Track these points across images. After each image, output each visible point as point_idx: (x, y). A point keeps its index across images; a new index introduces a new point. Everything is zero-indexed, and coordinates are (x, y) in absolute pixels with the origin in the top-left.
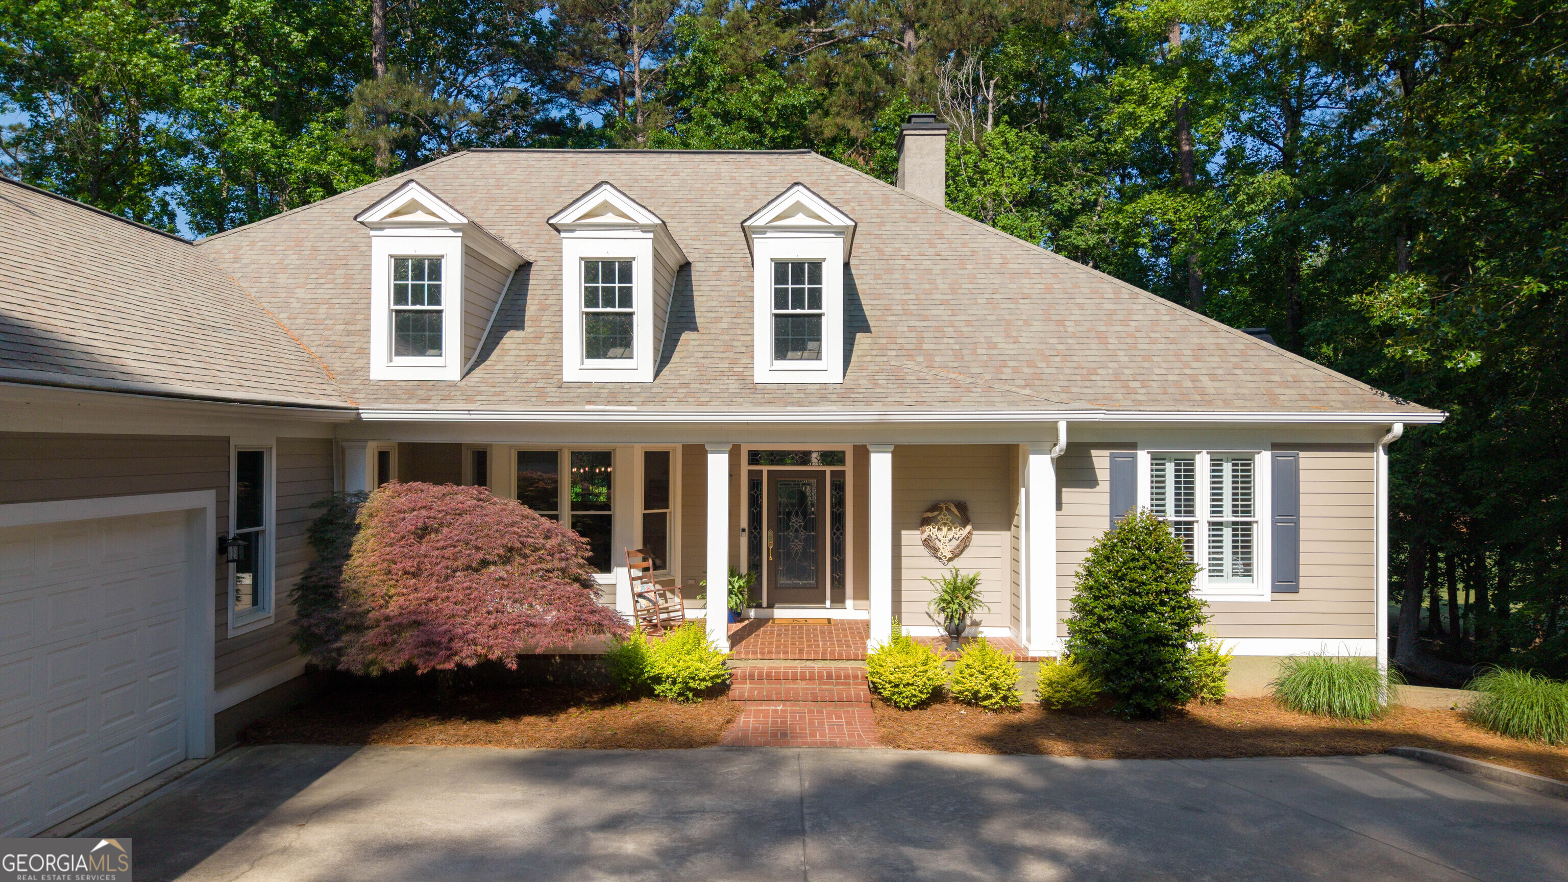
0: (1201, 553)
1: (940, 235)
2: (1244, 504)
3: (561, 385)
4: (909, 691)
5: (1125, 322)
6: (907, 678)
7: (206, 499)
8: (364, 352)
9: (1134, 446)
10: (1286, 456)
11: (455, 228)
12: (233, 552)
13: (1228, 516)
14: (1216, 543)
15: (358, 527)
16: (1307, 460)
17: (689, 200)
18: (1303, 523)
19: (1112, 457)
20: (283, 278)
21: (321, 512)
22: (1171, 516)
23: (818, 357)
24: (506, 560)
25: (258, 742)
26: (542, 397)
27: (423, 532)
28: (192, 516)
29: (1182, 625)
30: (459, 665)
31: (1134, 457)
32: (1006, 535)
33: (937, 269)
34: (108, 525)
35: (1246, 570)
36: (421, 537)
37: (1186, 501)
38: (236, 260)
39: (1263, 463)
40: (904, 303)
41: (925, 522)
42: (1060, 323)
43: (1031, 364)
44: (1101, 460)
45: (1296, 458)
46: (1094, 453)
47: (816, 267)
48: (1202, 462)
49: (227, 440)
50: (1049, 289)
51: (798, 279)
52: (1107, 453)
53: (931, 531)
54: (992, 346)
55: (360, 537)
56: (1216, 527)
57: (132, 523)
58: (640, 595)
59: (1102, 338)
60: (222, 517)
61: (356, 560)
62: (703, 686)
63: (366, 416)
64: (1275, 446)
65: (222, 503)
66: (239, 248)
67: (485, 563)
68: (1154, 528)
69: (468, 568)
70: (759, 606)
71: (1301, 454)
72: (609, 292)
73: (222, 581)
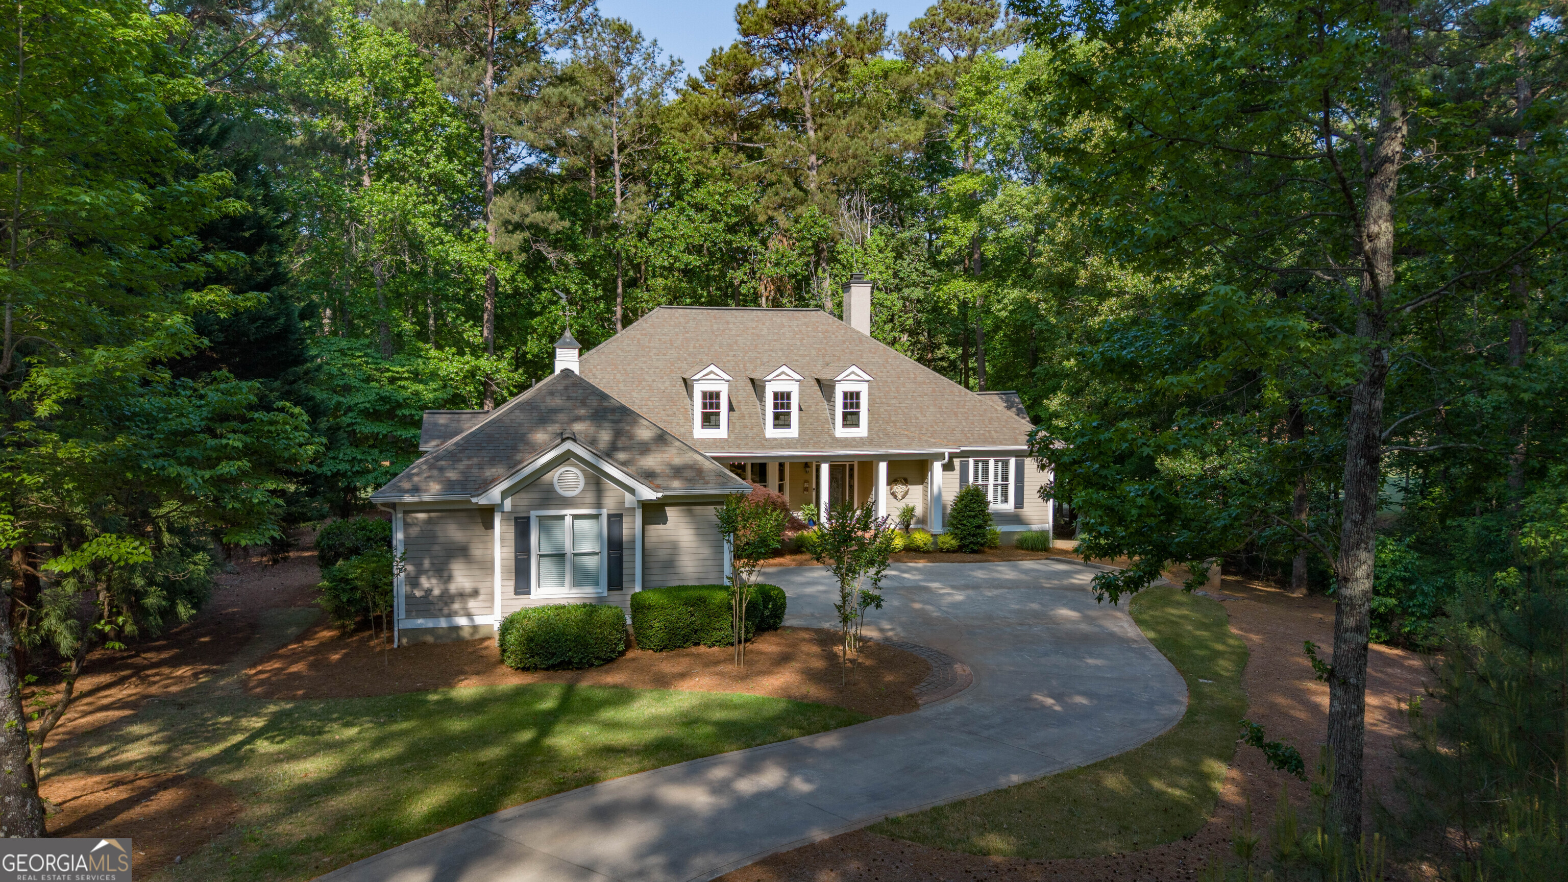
0: (990, 497)
1: (887, 361)
2: (1005, 477)
3: (766, 440)
5: (964, 407)
8: (692, 427)
9: (968, 458)
10: (1020, 461)
11: (725, 380)
13: (1000, 482)
14: (995, 491)
16: (1027, 462)
18: (1026, 483)
19: (961, 462)
22: (980, 482)
23: (859, 427)
29: (985, 522)
31: (968, 463)
32: (920, 487)
33: (889, 380)
35: (1006, 501)
37: (986, 477)
39: (1012, 462)
40: (880, 397)
41: (892, 486)
42: (940, 407)
43: (932, 426)
44: (957, 462)
45: (1023, 461)
46: (954, 460)
47: (858, 394)
48: (992, 462)
50: (934, 391)
51: (852, 398)
52: (959, 460)
53: (894, 489)
54: (917, 418)
56: (996, 485)
59: (956, 414)
64: (1016, 457)
68: (976, 489)
71: (1025, 460)
72: (782, 403)
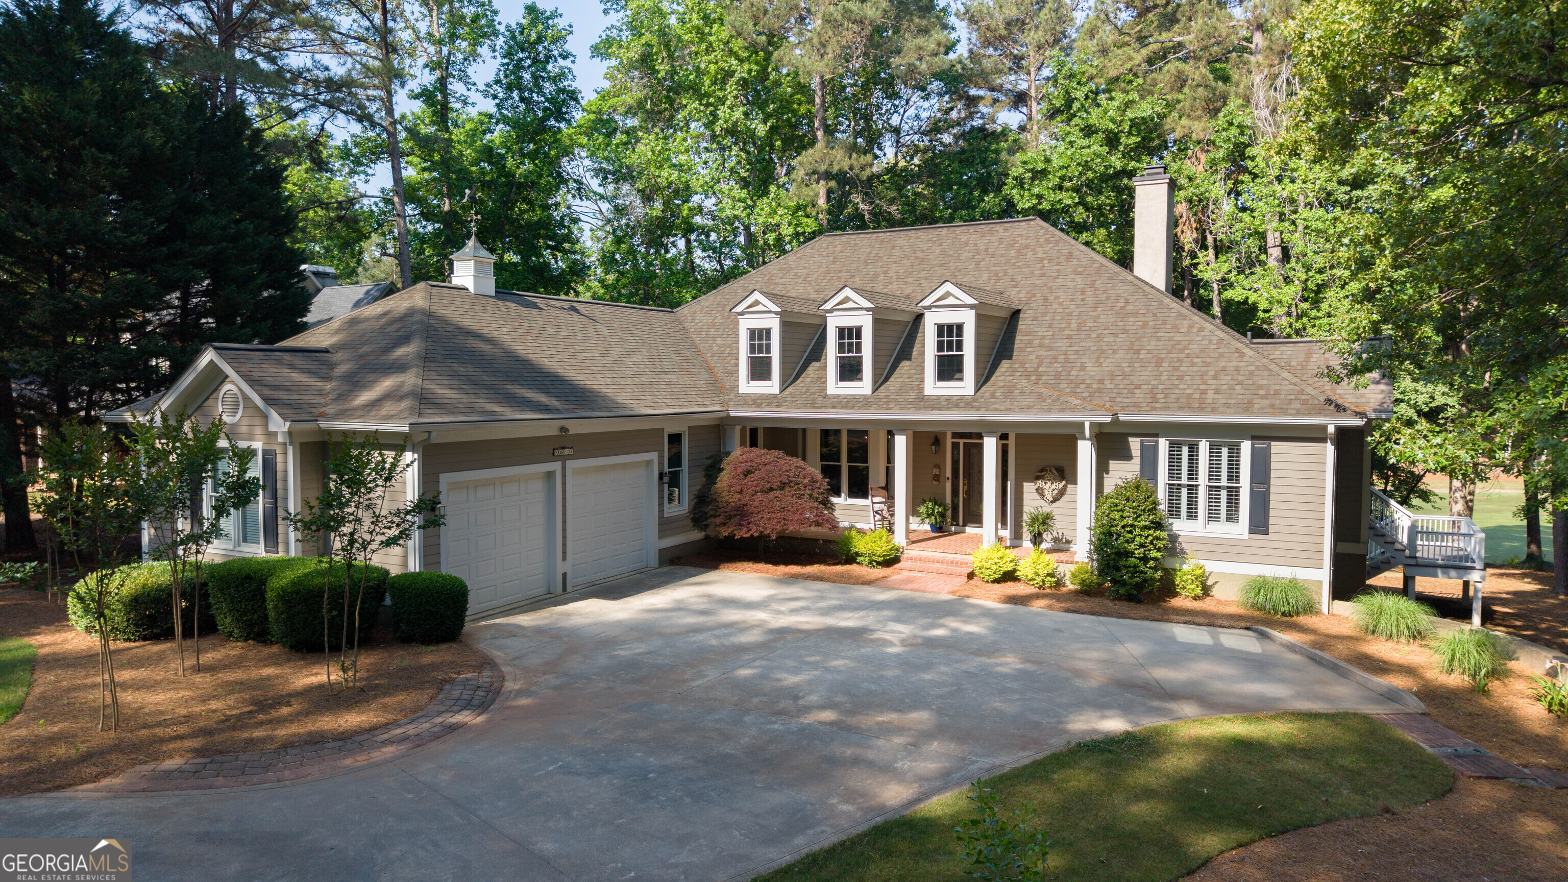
0: (1203, 506)
2: (1234, 475)
3: (826, 397)
4: (987, 572)
6: (988, 565)
7: (653, 456)
8: (737, 377)
9: (1157, 435)
10: (1261, 445)
11: (776, 313)
12: (666, 479)
13: (1223, 482)
14: (1214, 499)
15: (722, 470)
16: (1277, 448)
17: (941, 265)
18: (1272, 489)
19: (1142, 442)
20: (712, 332)
21: (709, 462)
22: (1184, 481)
23: (961, 379)
24: (782, 489)
25: (677, 564)
26: (813, 405)
27: (747, 473)
28: (649, 463)
30: (752, 536)
31: (1157, 442)
34: (614, 467)
35: (1232, 516)
36: (746, 476)
37: (1194, 472)
38: (693, 320)
39: (1246, 447)
41: (1038, 478)
44: (1135, 444)
45: (1270, 446)
46: (1130, 439)
47: (959, 329)
48: (1204, 447)
49: (663, 429)
51: (949, 335)
52: (1139, 439)
53: (1040, 483)
55: (722, 474)
56: (1214, 489)
57: (624, 466)
58: (877, 512)
60: (661, 464)
61: (718, 485)
62: (881, 559)
63: (732, 414)
64: (1253, 438)
65: (661, 457)
66: (695, 312)
67: (771, 489)
69: (762, 492)
70: (958, 525)
71: (1273, 443)
72: (850, 345)
73: (661, 491)
